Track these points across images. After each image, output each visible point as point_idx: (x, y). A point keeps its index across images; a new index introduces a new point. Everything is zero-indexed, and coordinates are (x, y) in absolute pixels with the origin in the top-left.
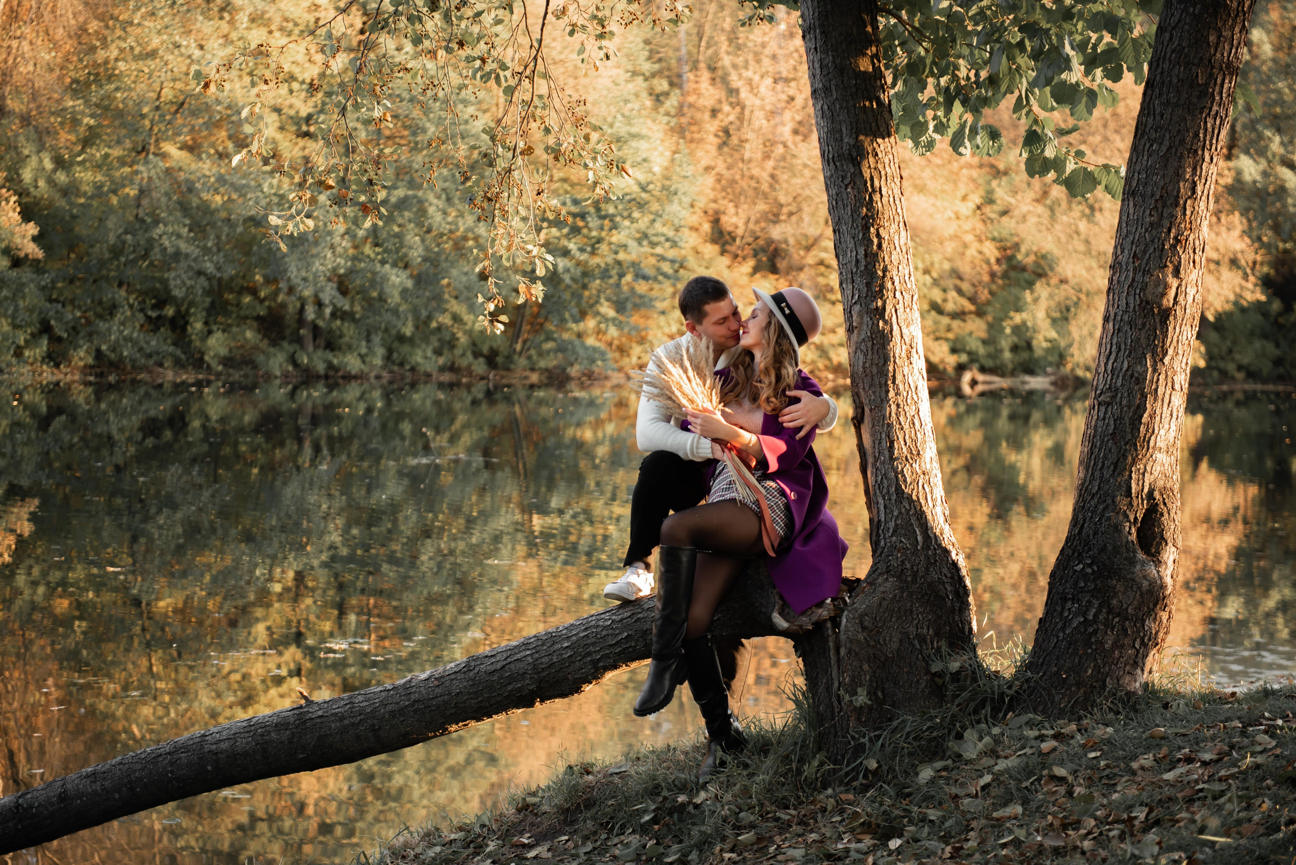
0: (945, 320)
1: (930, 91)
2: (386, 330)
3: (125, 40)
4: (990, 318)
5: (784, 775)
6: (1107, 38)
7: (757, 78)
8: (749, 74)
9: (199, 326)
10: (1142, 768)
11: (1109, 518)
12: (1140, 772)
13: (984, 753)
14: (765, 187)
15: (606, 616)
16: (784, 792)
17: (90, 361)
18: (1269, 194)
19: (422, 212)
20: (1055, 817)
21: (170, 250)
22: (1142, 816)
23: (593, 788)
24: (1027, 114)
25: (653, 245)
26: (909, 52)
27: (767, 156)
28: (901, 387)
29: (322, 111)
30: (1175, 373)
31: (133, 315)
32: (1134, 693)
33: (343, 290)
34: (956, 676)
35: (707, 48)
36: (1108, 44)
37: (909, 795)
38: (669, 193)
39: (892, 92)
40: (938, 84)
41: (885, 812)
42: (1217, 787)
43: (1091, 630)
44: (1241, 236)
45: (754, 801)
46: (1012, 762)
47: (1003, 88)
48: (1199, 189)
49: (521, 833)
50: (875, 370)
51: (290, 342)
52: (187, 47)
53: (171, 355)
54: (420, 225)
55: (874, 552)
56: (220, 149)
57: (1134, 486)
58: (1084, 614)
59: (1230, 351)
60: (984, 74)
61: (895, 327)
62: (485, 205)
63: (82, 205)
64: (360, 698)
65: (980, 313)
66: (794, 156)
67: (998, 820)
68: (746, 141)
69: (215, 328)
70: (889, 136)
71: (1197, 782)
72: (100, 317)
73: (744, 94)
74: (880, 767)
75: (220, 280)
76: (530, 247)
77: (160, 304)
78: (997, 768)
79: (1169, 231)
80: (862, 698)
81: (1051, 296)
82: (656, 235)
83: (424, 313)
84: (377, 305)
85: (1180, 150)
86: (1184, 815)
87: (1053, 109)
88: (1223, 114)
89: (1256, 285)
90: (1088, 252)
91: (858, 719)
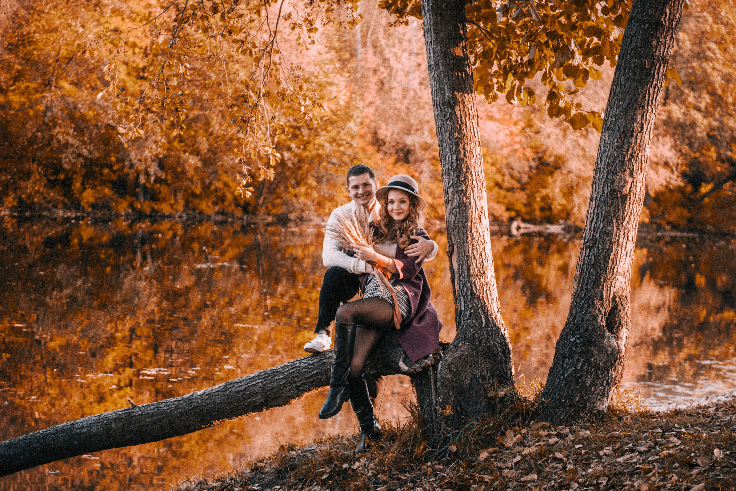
0: (503, 192)
1: (495, 68)
2: (186, 190)
3: (39, 21)
4: (528, 192)
5: (404, 454)
6: (596, 40)
7: (400, 52)
8: (396, 50)
9: (78, 185)
10: (605, 455)
11: (590, 312)
12: (604, 457)
13: (516, 444)
14: (403, 114)
15: (305, 361)
16: (404, 463)
17: (15, 203)
18: (686, 126)
19: (208, 124)
20: (555, 482)
21: (63, 142)
22: (604, 483)
23: (295, 459)
24: (550, 82)
25: (339, 145)
26: (484, 46)
27: (404, 97)
28: (475, 235)
29: (151, 65)
30: (629, 231)
31: (41, 178)
32: (602, 411)
33: (161, 165)
34: (502, 400)
35: (372, 35)
36: (596, 43)
37: (474, 467)
38: (349, 117)
39: (473, 67)
40: (500, 64)
41: (460, 476)
42: (647, 467)
43: (579, 375)
44: (670, 149)
45: (386, 468)
46: (533, 449)
47: (536, 67)
48: (645, 127)
49: (253, 484)
50: (460, 225)
51: (131, 196)
52: (75, 26)
53: (63, 202)
54: (206, 131)
55: (458, 328)
56: (93, 85)
57: (605, 294)
58: (575, 366)
59: (663, 213)
60: (526, 59)
61: (472, 201)
62: (242, 124)
63: (12, 115)
64: (163, 405)
65: (523, 188)
66: (420, 97)
67: (523, 482)
68: (393, 88)
69: (87, 187)
70: (471, 92)
71: (636, 463)
72: (21, 178)
73: (392, 61)
74: (458, 450)
75: (91, 159)
76: (267, 149)
77: (56, 172)
78: (524, 453)
79: (628, 150)
80: (448, 411)
81: (563, 180)
82: (341, 140)
83: (208, 181)
84: (181, 176)
85: (635, 105)
86: (628, 482)
87: (564, 80)
88: (659, 86)
89: (678, 177)
90: (584, 156)
91: (446, 423)
